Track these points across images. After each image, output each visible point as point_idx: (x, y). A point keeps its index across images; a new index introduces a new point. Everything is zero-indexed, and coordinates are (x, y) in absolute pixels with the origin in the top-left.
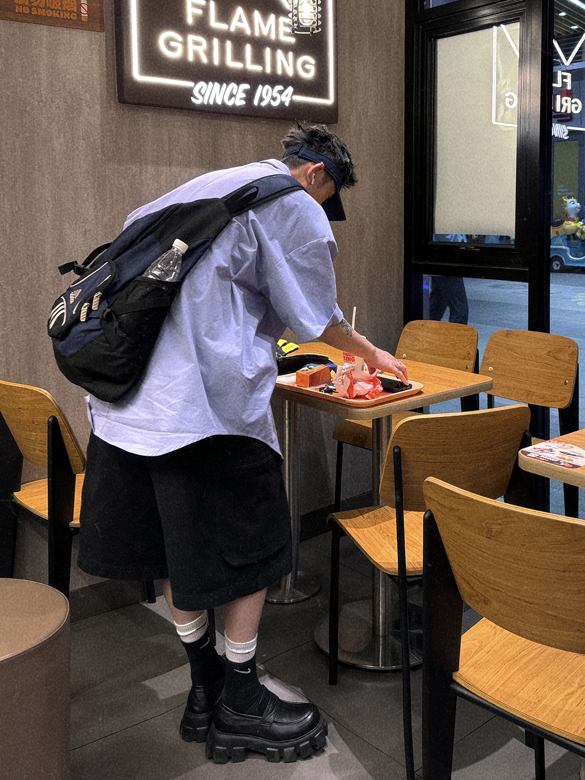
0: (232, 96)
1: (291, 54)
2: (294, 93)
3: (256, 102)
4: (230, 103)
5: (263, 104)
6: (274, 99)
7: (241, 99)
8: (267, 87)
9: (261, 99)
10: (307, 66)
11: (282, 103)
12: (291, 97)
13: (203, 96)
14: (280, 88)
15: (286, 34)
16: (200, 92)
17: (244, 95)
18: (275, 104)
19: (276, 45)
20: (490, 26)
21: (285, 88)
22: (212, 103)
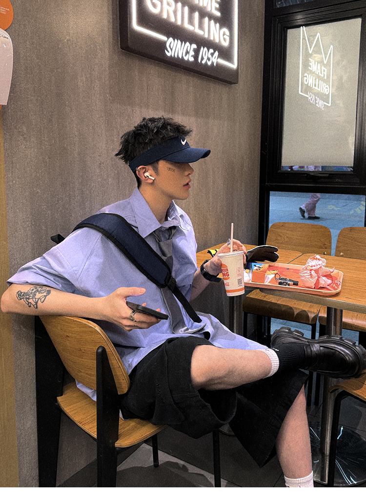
0: (187, 53)
1: (218, 25)
2: (219, 57)
3: (199, 61)
4: (186, 58)
5: (203, 62)
6: (209, 59)
7: (192, 56)
8: (206, 49)
9: (202, 59)
10: (225, 36)
11: (213, 63)
12: (217, 60)
13: (171, 49)
14: (211, 51)
15: (216, 9)
16: (170, 47)
17: (193, 53)
18: (209, 63)
19: (211, 17)
20: (299, 26)
21: (215, 52)
22: (176, 57)
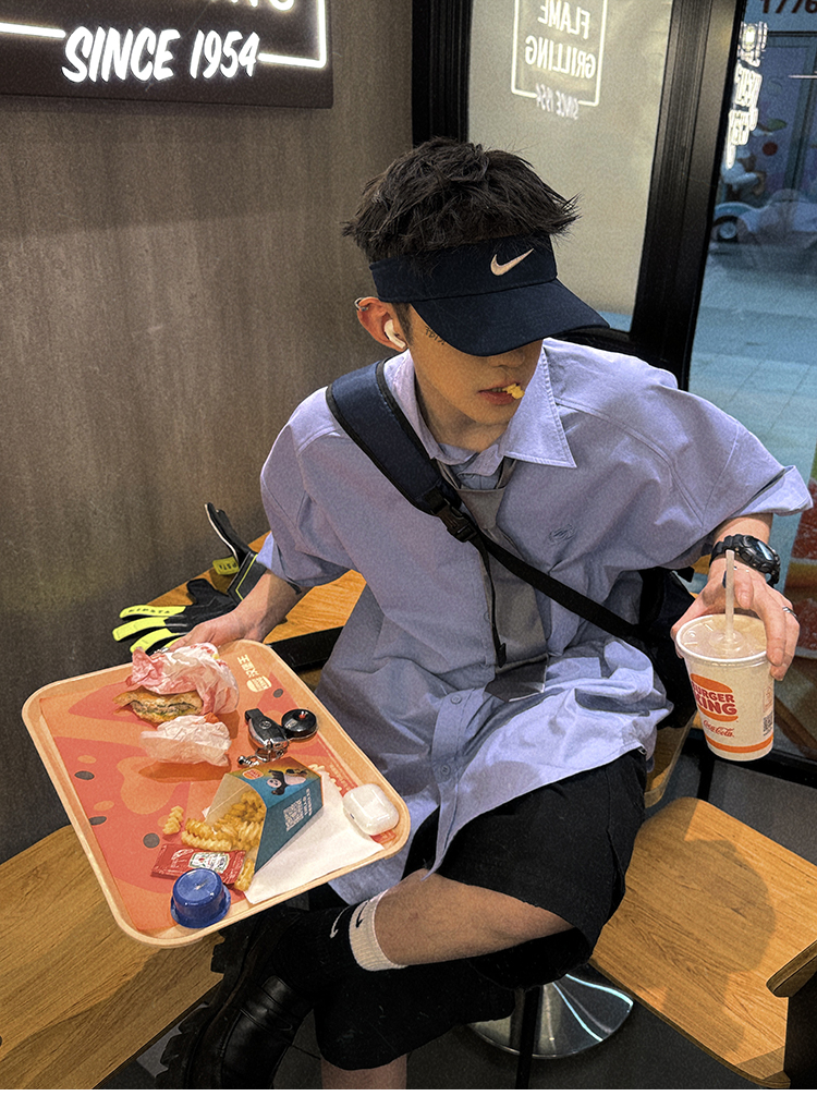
0: (147, 58)
3: (194, 73)
4: (143, 76)
5: (209, 73)
6: (227, 61)
7: (166, 65)
8: (213, 34)
9: (204, 64)
11: (242, 70)
12: (256, 57)
13: (87, 62)
14: (234, 36)
16: (79, 54)
17: (169, 56)
18: (229, 73)
21: (246, 35)
22: (106, 77)
